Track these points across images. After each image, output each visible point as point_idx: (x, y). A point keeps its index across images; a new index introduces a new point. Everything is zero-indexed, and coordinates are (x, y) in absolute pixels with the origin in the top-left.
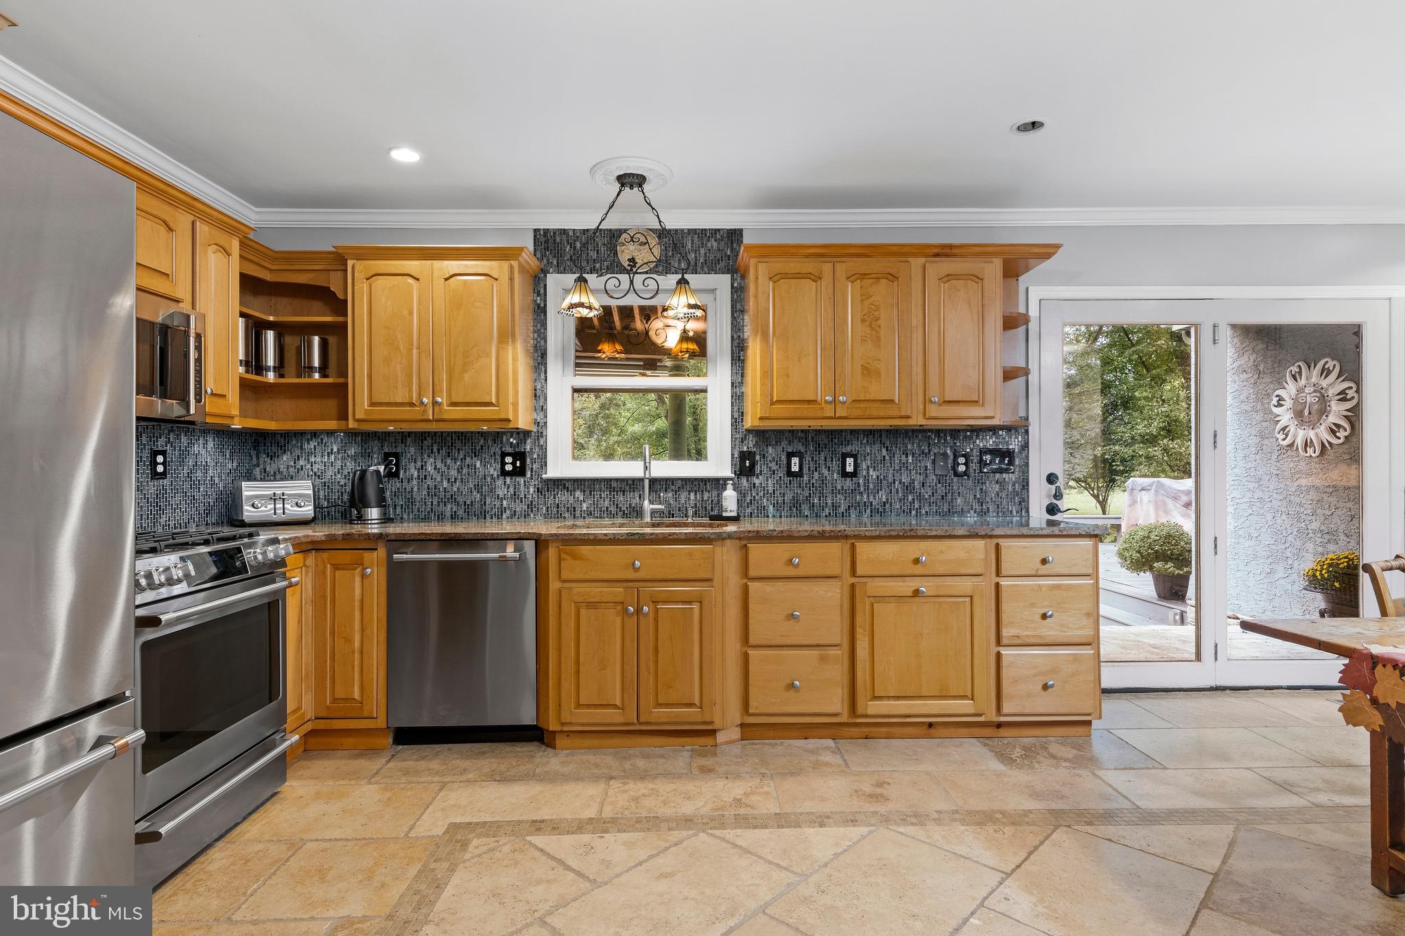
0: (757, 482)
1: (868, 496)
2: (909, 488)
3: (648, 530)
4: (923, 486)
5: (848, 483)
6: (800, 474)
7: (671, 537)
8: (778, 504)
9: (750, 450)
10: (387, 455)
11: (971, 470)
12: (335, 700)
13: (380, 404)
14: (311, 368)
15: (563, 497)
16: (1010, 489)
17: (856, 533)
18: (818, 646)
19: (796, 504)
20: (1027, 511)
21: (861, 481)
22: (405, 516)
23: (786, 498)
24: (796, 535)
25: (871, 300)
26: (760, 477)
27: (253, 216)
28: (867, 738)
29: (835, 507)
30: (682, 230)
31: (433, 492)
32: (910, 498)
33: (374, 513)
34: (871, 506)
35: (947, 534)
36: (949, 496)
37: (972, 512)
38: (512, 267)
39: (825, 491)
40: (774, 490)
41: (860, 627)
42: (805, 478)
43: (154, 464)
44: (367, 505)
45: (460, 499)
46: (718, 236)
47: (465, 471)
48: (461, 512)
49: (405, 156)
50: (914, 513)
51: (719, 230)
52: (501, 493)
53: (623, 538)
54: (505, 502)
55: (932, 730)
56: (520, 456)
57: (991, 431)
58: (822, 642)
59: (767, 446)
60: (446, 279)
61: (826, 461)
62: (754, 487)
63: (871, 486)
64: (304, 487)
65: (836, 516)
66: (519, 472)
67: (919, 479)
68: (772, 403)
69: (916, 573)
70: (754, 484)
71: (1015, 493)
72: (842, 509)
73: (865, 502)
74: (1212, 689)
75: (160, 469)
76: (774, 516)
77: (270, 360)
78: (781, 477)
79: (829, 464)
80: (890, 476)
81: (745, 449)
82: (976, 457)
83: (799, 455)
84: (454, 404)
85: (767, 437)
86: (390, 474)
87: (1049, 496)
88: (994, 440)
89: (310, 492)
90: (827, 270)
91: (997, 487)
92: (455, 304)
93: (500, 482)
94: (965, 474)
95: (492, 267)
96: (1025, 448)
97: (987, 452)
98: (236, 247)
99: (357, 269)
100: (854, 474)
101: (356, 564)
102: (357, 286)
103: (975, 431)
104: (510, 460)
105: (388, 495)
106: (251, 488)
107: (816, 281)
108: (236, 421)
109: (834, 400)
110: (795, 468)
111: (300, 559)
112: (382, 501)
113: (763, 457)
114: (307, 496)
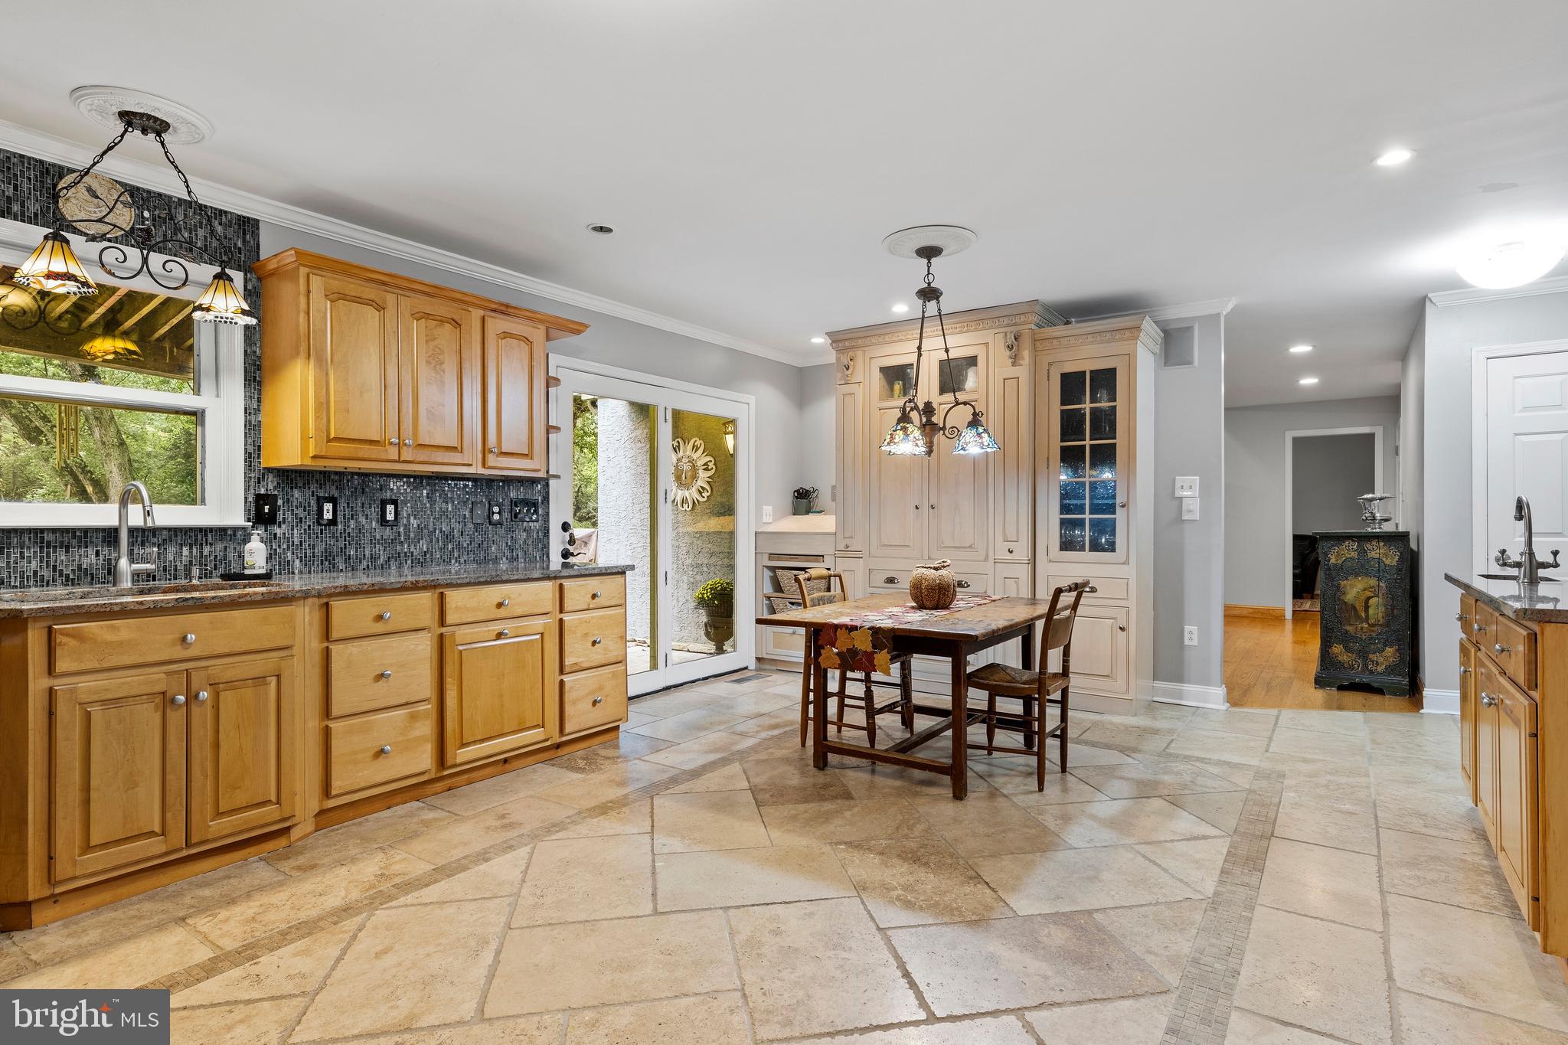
0: (279, 531)
1: (409, 546)
2: (448, 537)
4: (462, 535)
5: (388, 532)
6: (333, 522)
7: (242, 600)
8: (306, 557)
9: (270, 493)
11: (504, 519)
16: (535, 536)
17: (449, 581)
18: (407, 704)
20: (548, 557)
21: (401, 530)
23: (316, 551)
24: (388, 587)
25: (436, 343)
26: (283, 526)
28: (450, 790)
29: (374, 558)
30: (170, 197)
32: (450, 547)
34: (412, 556)
35: (527, 577)
36: (485, 545)
37: (504, 559)
39: (363, 542)
40: (301, 541)
41: (450, 678)
42: (340, 527)
46: (224, 220)
51: (226, 212)
53: (170, 605)
55: (507, 766)
57: (519, 482)
58: (413, 699)
59: (292, 488)
61: (363, 507)
62: (275, 538)
63: (412, 535)
65: (375, 569)
67: (458, 527)
68: (329, 440)
69: (499, 616)
70: (275, 534)
71: (539, 540)
72: (382, 561)
73: (405, 553)
74: (665, 689)
76: (301, 572)
78: (309, 526)
79: (367, 511)
80: (431, 524)
81: (263, 491)
82: (507, 508)
83: (333, 500)
85: (291, 477)
87: (565, 543)
88: (521, 489)
90: (390, 300)
91: (524, 535)
94: (499, 522)
96: (546, 499)
97: (516, 502)
100: (394, 522)
103: (507, 481)
107: (379, 311)
109: (399, 443)
110: (328, 516)
113: (286, 502)
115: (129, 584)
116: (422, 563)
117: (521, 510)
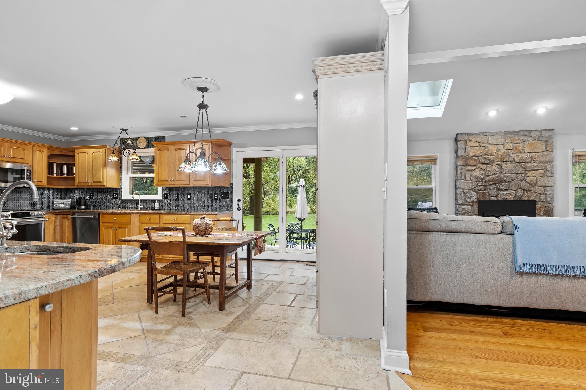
0: (168, 201)
2: (203, 203)
5: (189, 201)
6: (177, 199)
8: (173, 206)
10: (91, 194)
11: (219, 198)
14: (64, 174)
15: (126, 204)
16: (228, 203)
19: (177, 206)
20: (232, 209)
21: (192, 201)
22: (94, 208)
23: (175, 205)
25: (180, 155)
26: (169, 199)
27: (65, 139)
29: (186, 207)
31: (100, 202)
32: (204, 205)
33: (83, 207)
36: (213, 205)
37: (219, 209)
38: (105, 150)
39: (183, 203)
40: (172, 203)
42: (179, 200)
44: (81, 205)
45: (105, 204)
46: (160, 138)
47: (106, 197)
48: (105, 207)
50: (205, 209)
52: (113, 203)
54: (114, 205)
56: (117, 194)
57: (224, 187)
59: (170, 191)
60: (93, 153)
63: (194, 202)
64: (69, 201)
66: (117, 198)
67: (206, 200)
68: (158, 181)
69: (175, 223)
73: (193, 206)
74: (280, 260)
77: (65, 172)
78: (173, 199)
79: (184, 196)
80: (199, 199)
81: (166, 192)
82: (220, 195)
83: (178, 194)
84: (94, 182)
85: (170, 189)
86: (91, 198)
87: (238, 205)
88: (224, 190)
89: (70, 202)
90: (170, 148)
91: (225, 203)
92: (94, 159)
93: (113, 200)
94: (217, 199)
95: (101, 150)
96: (232, 192)
97: (223, 193)
98: (46, 150)
99: (76, 151)
100: (190, 199)
101: (67, 218)
102: (77, 155)
103: (220, 187)
104: (115, 195)
105: (90, 203)
106: (56, 201)
107: (168, 151)
108: (47, 187)
109: (171, 180)
110: (176, 197)
111: (54, 216)
112: (85, 204)
113: (169, 194)
114: (69, 203)
115: (140, 210)
116: (197, 209)
117: (224, 195)
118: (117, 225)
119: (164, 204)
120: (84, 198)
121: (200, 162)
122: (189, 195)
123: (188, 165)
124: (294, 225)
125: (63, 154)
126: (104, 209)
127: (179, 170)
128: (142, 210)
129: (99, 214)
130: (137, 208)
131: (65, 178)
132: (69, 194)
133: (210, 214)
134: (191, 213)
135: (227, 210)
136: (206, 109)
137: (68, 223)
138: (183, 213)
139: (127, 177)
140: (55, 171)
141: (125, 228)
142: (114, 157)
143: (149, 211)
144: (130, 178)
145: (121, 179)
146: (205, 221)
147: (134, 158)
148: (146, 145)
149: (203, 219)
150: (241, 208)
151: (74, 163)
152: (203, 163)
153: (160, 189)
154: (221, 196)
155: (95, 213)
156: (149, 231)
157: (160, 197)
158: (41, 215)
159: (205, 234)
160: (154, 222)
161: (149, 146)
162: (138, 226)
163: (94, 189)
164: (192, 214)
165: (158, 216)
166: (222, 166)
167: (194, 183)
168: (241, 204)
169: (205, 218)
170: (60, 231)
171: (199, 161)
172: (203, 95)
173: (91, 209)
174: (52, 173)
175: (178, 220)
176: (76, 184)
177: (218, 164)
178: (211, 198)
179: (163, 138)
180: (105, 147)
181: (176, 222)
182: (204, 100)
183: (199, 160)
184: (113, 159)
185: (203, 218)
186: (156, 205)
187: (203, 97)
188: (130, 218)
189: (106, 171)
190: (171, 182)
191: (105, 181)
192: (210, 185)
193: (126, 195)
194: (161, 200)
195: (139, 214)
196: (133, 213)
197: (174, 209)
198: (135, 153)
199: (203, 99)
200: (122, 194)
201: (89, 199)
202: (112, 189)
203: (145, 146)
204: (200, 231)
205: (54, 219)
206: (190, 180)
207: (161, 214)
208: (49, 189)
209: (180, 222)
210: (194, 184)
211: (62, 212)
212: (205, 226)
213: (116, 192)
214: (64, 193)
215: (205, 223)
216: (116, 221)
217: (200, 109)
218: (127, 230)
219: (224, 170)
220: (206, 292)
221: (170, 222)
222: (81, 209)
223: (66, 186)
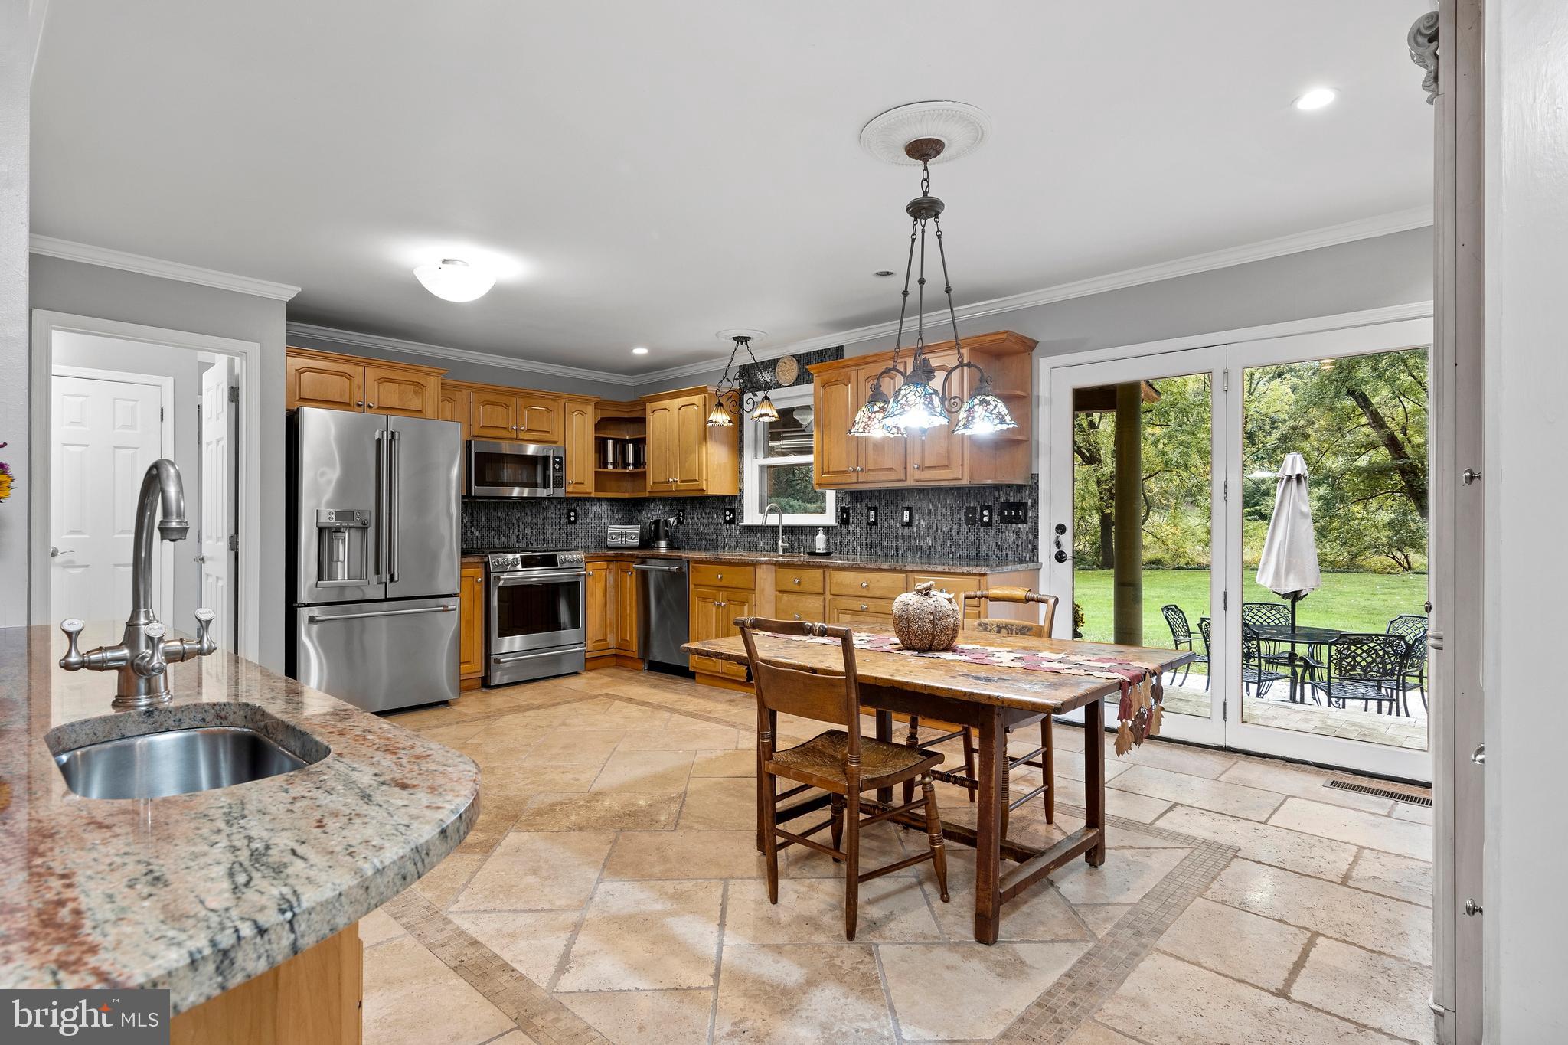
0: (851, 529)
1: (919, 541)
2: (948, 535)
3: (781, 559)
4: (958, 534)
5: (906, 531)
6: (875, 523)
8: (863, 545)
9: (847, 506)
10: (680, 511)
11: (994, 522)
12: (622, 640)
13: (659, 483)
14: (628, 465)
15: (751, 537)
16: (1025, 538)
19: (873, 546)
20: (1038, 558)
22: (683, 548)
23: (867, 542)
26: (853, 526)
29: (898, 549)
30: (810, 353)
31: (697, 533)
32: (949, 543)
33: (663, 544)
34: (921, 549)
35: (878, 567)
36: (977, 542)
37: (994, 557)
38: (705, 397)
39: (891, 537)
40: (860, 535)
42: (879, 526)
43: (570, 516)
44: (659, 539)
45: (708, 537)
46: (830, 353)
47: (710, 520)
48: (708, 545)
49: (640, 351)
50: (951, 555)
52: (725, 534)
53: (713, 560)
54: (726, 540)
56: (732, 511)
57: (1009, 487)
59: (856, 502)
60: (679, 409)
61: (891, 513)
62: (849, 533)
63: (921, 533)
64: (635, 530)
66: (732, 521)
67: (955, 527)
69: (863, 594)
70: (849, 530)
71: (1028, 541)
72: (902, 551)
73: (917, 546)
74: (1220, 748)
75: (573, 519)
77: (631, 461)
78: (864, 526)
79: (893, 515)
80: (935, 525)
81: (844, 505)
82: (996, 511)
83: (875, 509)
84: (682, 481)
85: (856, 496)
86: (680, 522)
87: (1059, 545)
88: (1012, 494)
89: (638, 532)
90: (853, 375)
91: (1013, 536)
92: (682, 424)
93: (724, 528)
94: (989, 524)
95: (697, 399)
96: (1036, 502)
97: (1009, 506)
98: (590, 409)
99: (649, 407)
100: (909, 524)
101: (626, 570)
102: (649, 417)
103: (998, 488)
104: (727, 513)
105: (679, 535)
106: (614, 529)
107: (847, 385)
108: (593, 495)
109: (854, 470)
110: (872, 519)
111: (604, 564)
112: (666, 537)
113: (854, 510)
114: (636, 534)
116: (927, 555)
117: (1010, 513)
118: (725, 594)
119: (839, 539)
120: (666, 521)
121: (911, 397)
122: (906, 513)
123: (877, 414)
124: (1259, 611)
125: (626, 416)
126: (706, 549)
127: (850, 432)
128: (788, 554)
129: (688, 562)
130: (776, 550)
131: (631, 474)
132: (640, 512)
133: (963, 574)
134: (907, 568)
135: (1022, 561)
136: (936, 216)
137: (630, 582)
138: (885, 566)
139: (753, 464)
140: (610, 459)
141: (743, 603)
142: (719, 414)
143: (802, 558)
144: (761, 468)
145: (740, 472)
146: (931, 601)
147: (763, 412)
148: (795, 376)
149: (926, 594)
150: (1069, 553)
151: (643, 436)
152: (922, 400)
153: (831, 495)
154: (1001, 514)
155: (680, 559)
156: (747, 630)
157: (829, 518)
158: (578, 562)
159: (931, 646)
160: (810, 589)
161: (803, 378)
162: (773, 598)
163: (686, 499)
164: (912, 571)
165: (818, 574)
166: (992, 407)
167: (918, 475)
168: (1066, 539)
169: (933, 592)
170: (617, 601)
171: (906, 394)
172: (926, 169)
173: (679, 549)
174: (605, 464)
175: (871, 585)
176: (649, 489)
177: (976, 401)
178: (971, 521)
179: (837, 352)
180: (703, 390)
181: (865, 593)
182: (928, 186)
183: (908, 391)
184: (717, 420)
185: (926, 592)
186: (820, 542)
187: (926, 177)
188: (753, 577)
189: (707, 453)
190: (855, 475)
191: (704, 478)
192: (965, 482)
193: (752, 516)
194: (833, 527)
195: (775, 564)
196: (759, 563)
197: (866, 552)
198: (766, 398)
199: (925, 184)
200: (742, 512)
201: (675, 523)
202: (721, 498)
203: (795, 379)
204: (916, 636)
205: (603, 572)
206: (906, 468)
207: (828, 567)
208: (600, 500)
209: (878, 593)
210: (917, 478)
211: (618, 556)
212: (932, 618)
213: (731, 504)
214: (630, 508)
215: (930, 609)
216: (724, 583)
217: (916, 220)
218: (746, 607)
219: (997, 421)
220: (934, 857)
221: (851, 592)
222: (658, 549)
223: (633, 492)
